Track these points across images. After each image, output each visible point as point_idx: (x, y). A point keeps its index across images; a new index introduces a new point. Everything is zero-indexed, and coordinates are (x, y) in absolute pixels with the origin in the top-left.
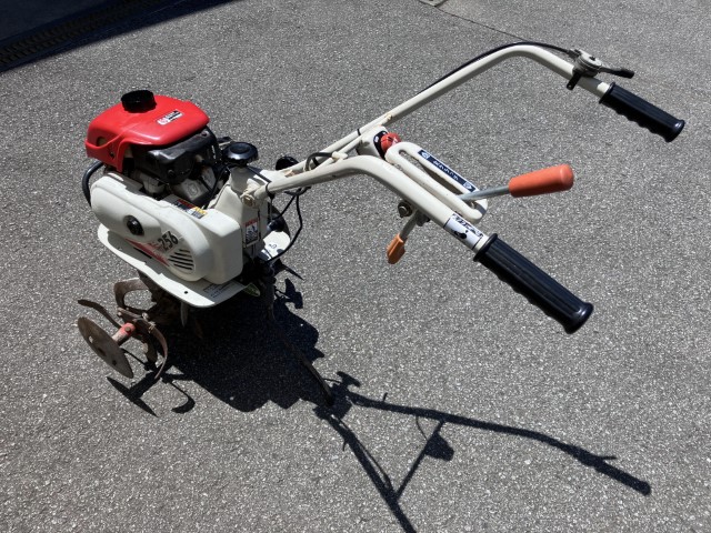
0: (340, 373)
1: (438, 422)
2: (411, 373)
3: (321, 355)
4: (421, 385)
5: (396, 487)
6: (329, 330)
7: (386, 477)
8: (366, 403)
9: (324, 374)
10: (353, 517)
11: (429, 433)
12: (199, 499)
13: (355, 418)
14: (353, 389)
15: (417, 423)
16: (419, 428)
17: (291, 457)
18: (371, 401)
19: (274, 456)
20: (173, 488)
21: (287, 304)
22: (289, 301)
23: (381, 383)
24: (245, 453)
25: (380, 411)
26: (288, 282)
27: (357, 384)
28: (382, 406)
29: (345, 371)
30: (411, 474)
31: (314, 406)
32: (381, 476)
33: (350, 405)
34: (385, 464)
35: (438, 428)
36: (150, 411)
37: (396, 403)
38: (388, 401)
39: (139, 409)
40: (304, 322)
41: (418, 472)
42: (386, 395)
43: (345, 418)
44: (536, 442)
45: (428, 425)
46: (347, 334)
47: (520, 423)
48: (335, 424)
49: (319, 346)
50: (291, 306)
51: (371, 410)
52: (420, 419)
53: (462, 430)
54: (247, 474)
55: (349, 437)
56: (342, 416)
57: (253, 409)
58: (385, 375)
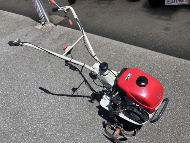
0: (93, 103)
1: (73, 95)
2: (76, 105)
3: (97, 107)
4: (74, 102)
5: (84, 82)
6: (95, 115)
7: (85, 83)
8: (88, 97)
11: (76, 92)
13: (90, 93)
14: (90, 99)
18: (86, 97)
21: (107, 123)
23: (83, 102)
27: (89, 101)
28: (84, 96)
29: (91, 104)
30: (81, 84)
32: (86, 83)
33: (91, 96)
34: (85, 85)
35: (73, 93)
38: (82, 98)
40: (102, 117)
41: (79, 85)
42: (83, 99)
44: (55, 93)
45: (75, 94)
46: (90, 114)
47: (56, 97)
48: (95, 91)
49: (98, 109)
51: (86, 95)
52: (76, 95)
53: (68, 94)
55: (92, 89)
56: (93, 93)
58: (82, 104)
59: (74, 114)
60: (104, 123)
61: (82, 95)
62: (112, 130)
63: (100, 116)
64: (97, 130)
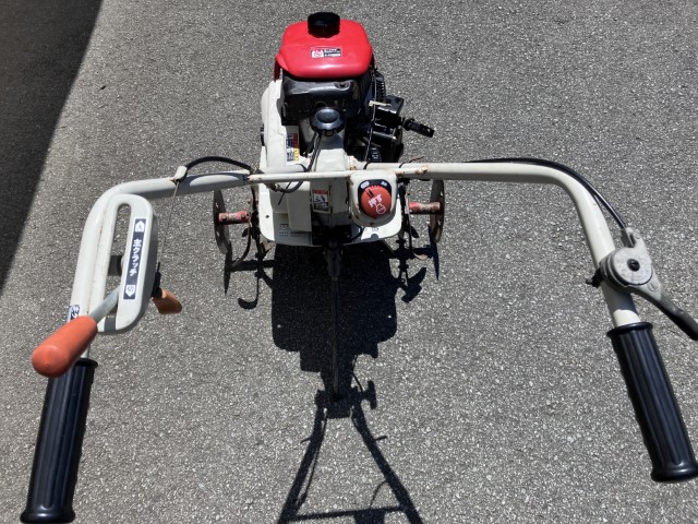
0: (371, 384)
1: (398, 504)
2: (428, 442)
3: (375, 354)
4: (424, 461)
5: (303, 510)
6: (405, 341)
7: (305, 496)
8: (362, 427)
9: (357, 372)
10: (249, 495)
11: (377, 505)
12: (185, 375)
13: (340, 430)
14: (365, 405)
15: (379, 487)
16: (376, 491)
17: (264, 408)
18: (367, 430)
19: (256, 395)
20: (181, 351)
21: (399, 290)
22: (404, 288)
23: (393, 424)
24: (242, 373)
25: (363, 445)
26: (423, 272)
27: (373, 405)
28: (371, 443)
29: (378, 386)
30: (324, 516)
31: (322, 388)
32: (302, 492)
33: (347, 416)
34: (316, 486)
35: (390, 509)
36: (226, 287)
37: (384, 454)
38: (380, 445)
39: (222, 280)
40: (394, 315)
42: (385, 437)
43: (332, 421)
45: (387, 497)
46: (416, 358)
48: (319, 417)
49: (382, 346)
50: (400, 293)
51: (359, 437)
52: (386, 486)
54: (227, 388)
55: (317, 438)
56: (332, 417)
57: (282, 348)
58: (405, 421)
59: (464, 416)
60: (407, 299)
61: (370, 460)
62: (407, 267)
63: (399, 323)
64: (442, 300)
